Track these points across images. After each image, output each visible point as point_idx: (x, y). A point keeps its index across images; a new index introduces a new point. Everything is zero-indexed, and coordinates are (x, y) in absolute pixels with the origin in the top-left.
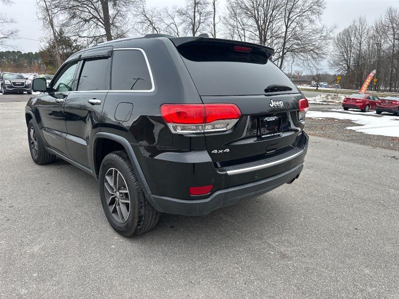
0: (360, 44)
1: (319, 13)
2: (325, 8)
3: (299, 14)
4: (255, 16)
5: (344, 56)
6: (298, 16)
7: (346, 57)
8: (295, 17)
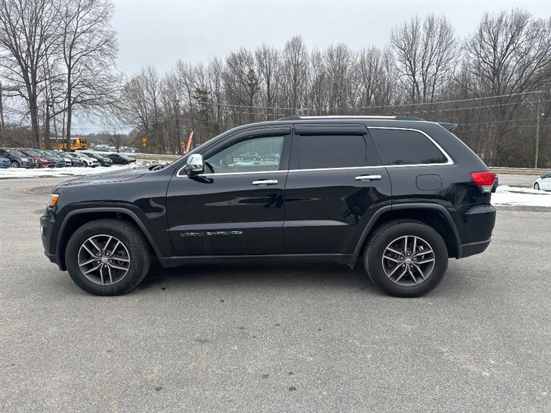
0: (155, 100)
1: (113, 57)
2: (118, 50)
3: (85, 53)
4: (11, 44)
5: (137, 112)
6: (84, 55)
7: (140, 113)
8: (79, 55)
